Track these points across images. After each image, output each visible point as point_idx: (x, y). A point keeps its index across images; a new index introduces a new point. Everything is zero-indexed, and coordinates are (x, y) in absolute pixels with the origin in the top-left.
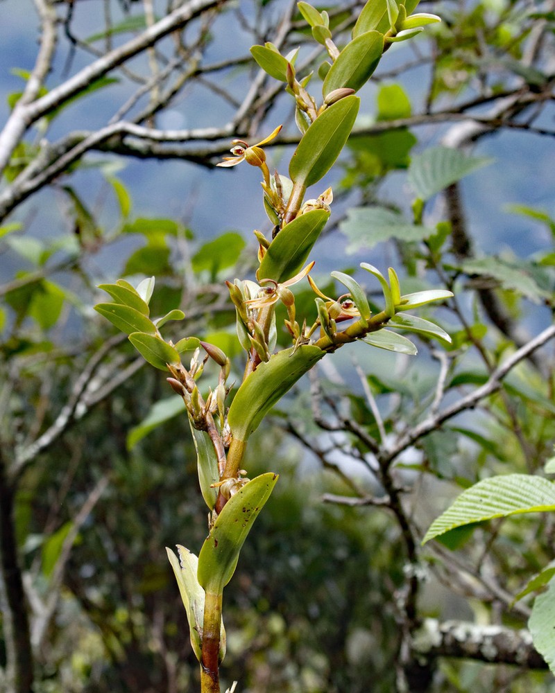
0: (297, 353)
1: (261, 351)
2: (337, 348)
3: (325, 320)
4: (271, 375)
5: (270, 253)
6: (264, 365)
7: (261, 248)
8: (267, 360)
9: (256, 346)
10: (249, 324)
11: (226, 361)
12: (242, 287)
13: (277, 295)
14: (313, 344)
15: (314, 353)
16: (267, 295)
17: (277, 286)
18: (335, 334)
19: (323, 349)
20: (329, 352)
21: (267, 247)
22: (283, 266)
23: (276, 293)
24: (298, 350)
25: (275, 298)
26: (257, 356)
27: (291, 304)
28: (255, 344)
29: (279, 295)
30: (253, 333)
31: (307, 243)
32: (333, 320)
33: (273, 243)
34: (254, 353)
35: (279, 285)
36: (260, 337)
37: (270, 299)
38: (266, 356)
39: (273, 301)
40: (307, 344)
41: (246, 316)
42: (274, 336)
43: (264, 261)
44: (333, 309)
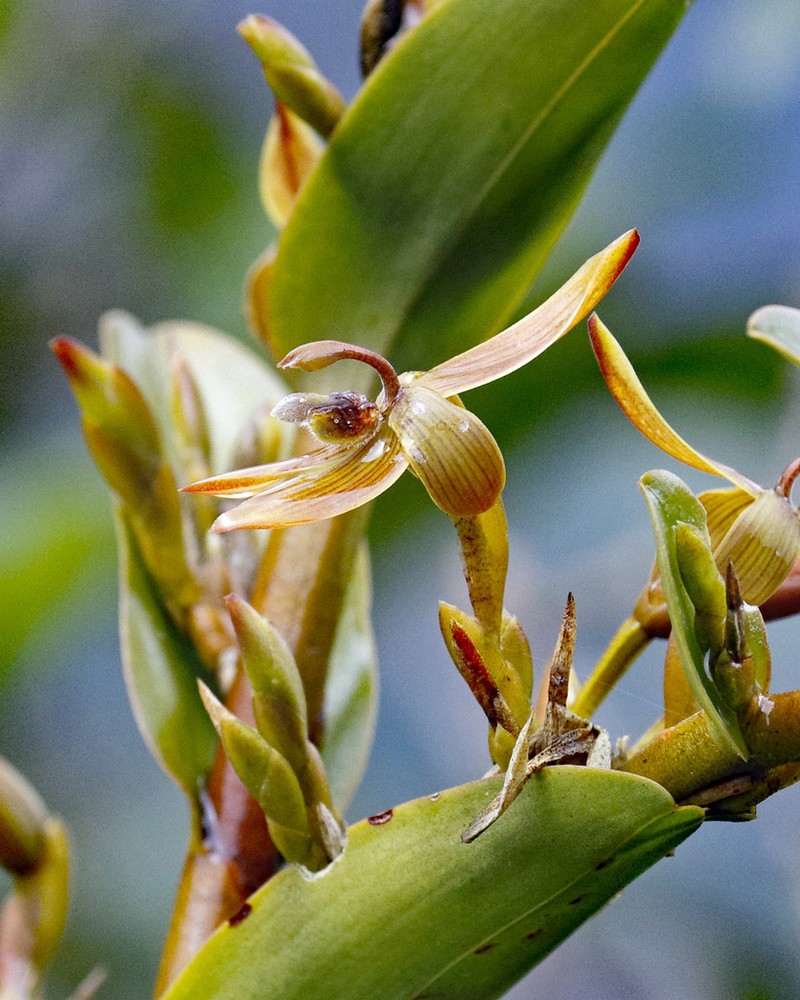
0: (514, 820)
1: (287, 797)
2: (775, 786)
3: (703, 614)
4: (344, 954)
5: (341, 163)
6: (296, 885)
7: (286, 133)
8: (318, 855)
9: (253, 763)
10: (203, 618)
11: (41, 842)
12: (149, 367)
13: (395, 445)
14: (619, 761)
15: (626, 818)
16: (332, 446)
17: (394, 390)
18: (764, 703)
19: (681, 798)
20: (717, 812)
21: (323, 124)
22: (421, 249)
23: (386, 432)
24: (524, 802)
25: (384, 466)
26: (253, 825)
27: (485, 504)
28: (245, 749)
29: (409, 443)
30: (227, 675)
31: (586, 106)
32: (750, 609)
33: (369, 105)
34: (234, 802)
35: (406, 379)
36: (279, 707)
37: (351, 470)
38: (316, 827)
39: (370, 480)
40: (581, 759)
41: (179, 563)
42: (360, 694)
43: (305, 215)
44: (748, 541)
